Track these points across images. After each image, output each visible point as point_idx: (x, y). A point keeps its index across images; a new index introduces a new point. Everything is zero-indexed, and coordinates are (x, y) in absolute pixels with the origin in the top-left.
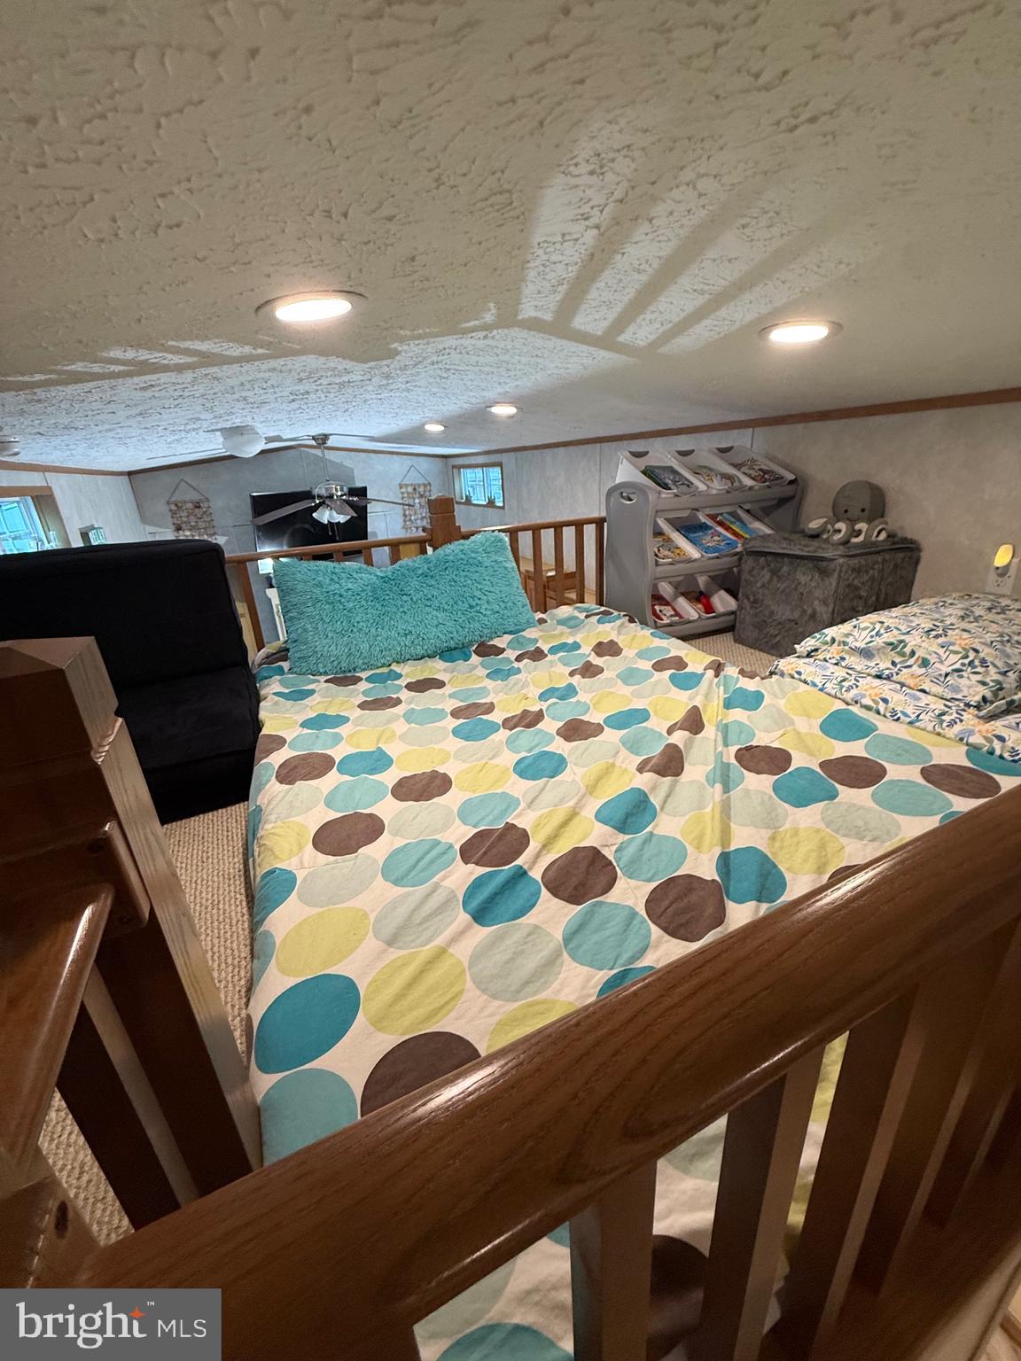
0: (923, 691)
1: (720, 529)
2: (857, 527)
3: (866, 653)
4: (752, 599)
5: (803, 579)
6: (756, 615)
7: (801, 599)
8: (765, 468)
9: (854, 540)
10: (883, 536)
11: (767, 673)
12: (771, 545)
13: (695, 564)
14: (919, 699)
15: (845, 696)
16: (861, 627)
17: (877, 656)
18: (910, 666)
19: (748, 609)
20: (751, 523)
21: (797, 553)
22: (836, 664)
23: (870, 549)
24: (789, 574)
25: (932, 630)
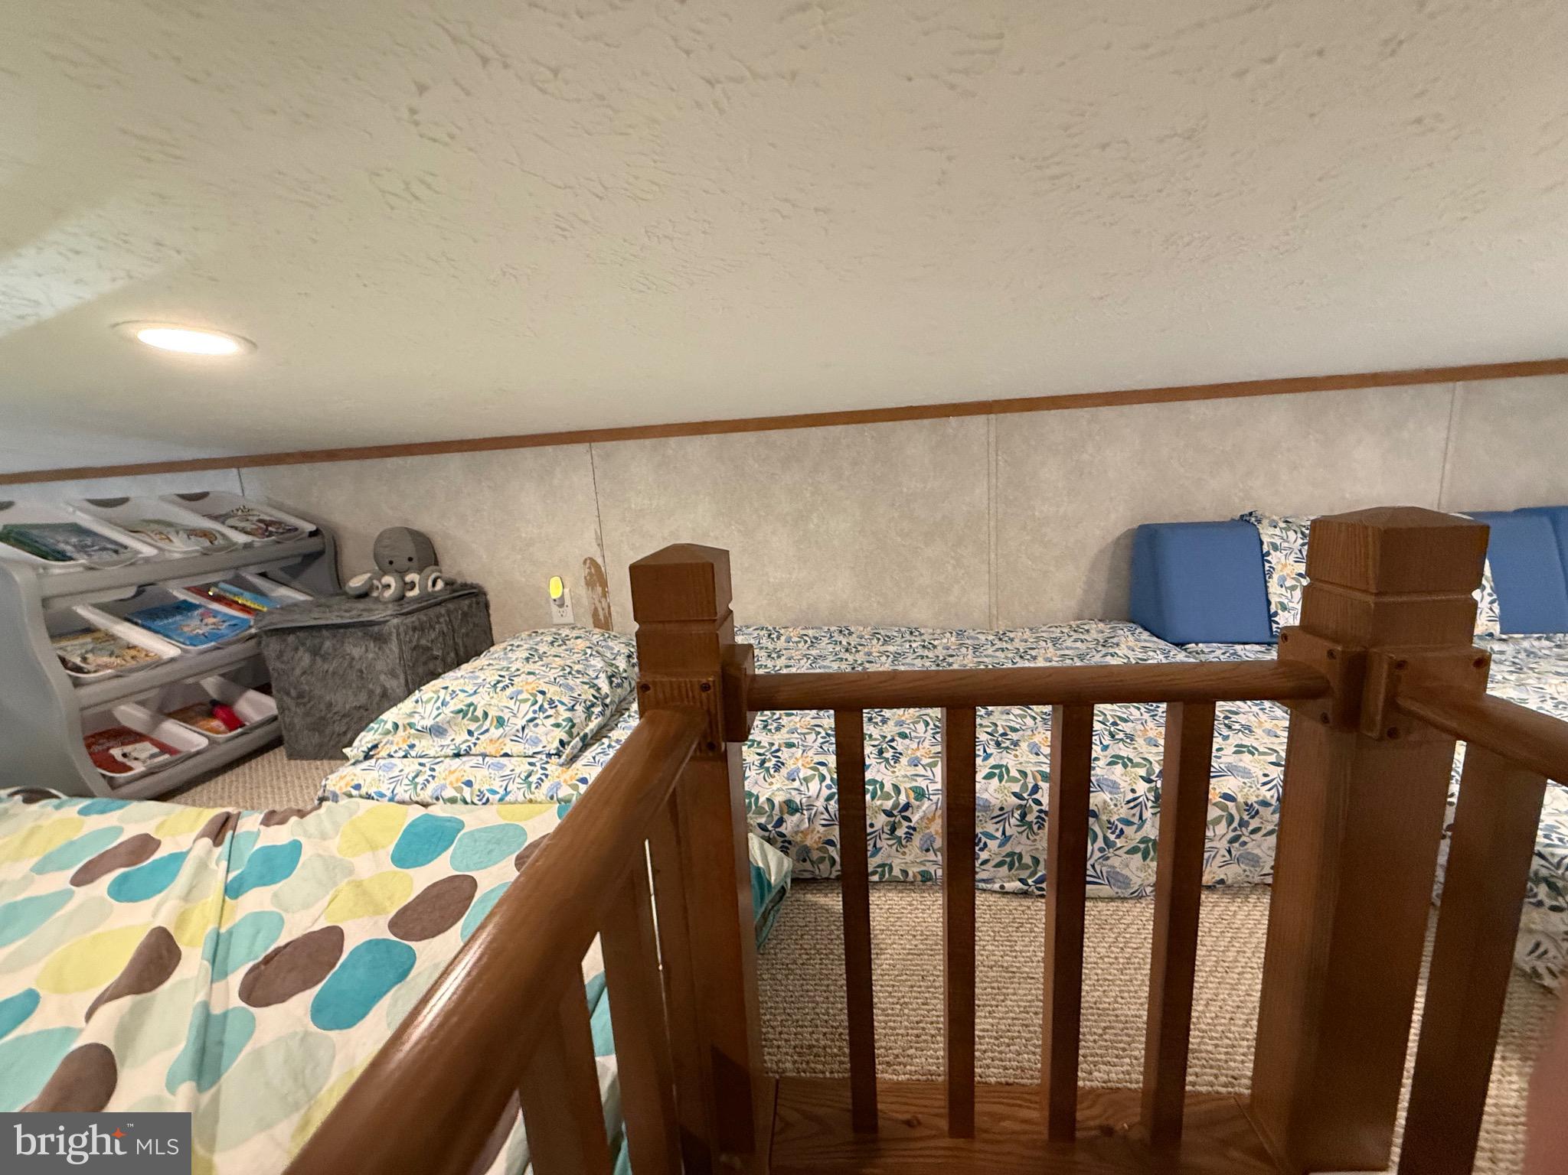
0: (506, 755)
1: (215, 606)
2: (409, 578)
3: (437, 731)
4: (293, 693)
5: (356, 652)
6: (307, 714)
7: (362, 678)
8: (267, 518)
9: (410, 594)
10: (440, 585)
11: (316, 802)
12: (296, 617)
13: (175, 666)
14: (502, 767)
15: (422, 797)
16: (424, 700)
17: (449, 730)
18: (487, 731)
19: (293, 709)
20: (273, 591)
21: (339, 621)
22: (405, 757)
23: (428, 602)
24: (335, 650)
25: (499, 682)
